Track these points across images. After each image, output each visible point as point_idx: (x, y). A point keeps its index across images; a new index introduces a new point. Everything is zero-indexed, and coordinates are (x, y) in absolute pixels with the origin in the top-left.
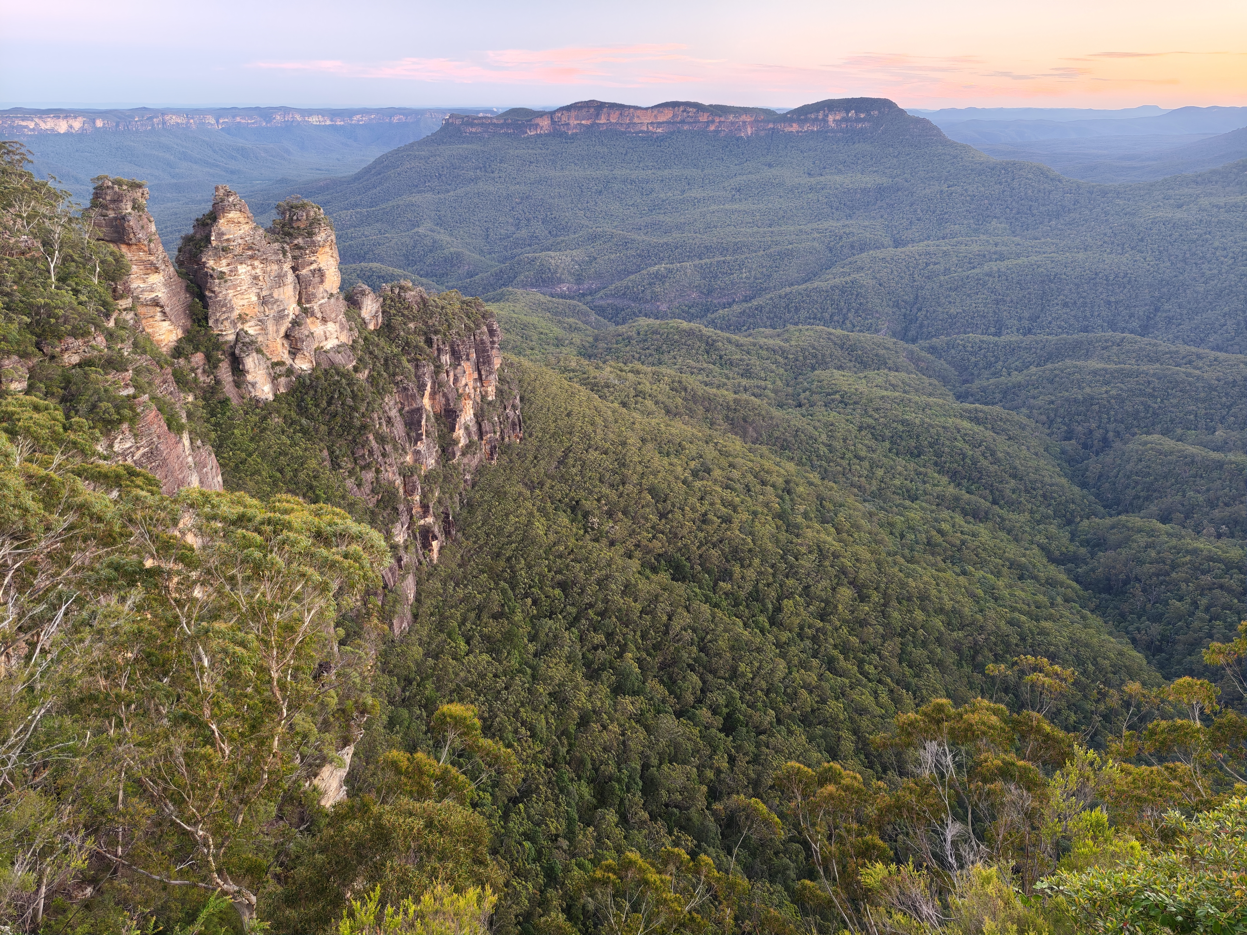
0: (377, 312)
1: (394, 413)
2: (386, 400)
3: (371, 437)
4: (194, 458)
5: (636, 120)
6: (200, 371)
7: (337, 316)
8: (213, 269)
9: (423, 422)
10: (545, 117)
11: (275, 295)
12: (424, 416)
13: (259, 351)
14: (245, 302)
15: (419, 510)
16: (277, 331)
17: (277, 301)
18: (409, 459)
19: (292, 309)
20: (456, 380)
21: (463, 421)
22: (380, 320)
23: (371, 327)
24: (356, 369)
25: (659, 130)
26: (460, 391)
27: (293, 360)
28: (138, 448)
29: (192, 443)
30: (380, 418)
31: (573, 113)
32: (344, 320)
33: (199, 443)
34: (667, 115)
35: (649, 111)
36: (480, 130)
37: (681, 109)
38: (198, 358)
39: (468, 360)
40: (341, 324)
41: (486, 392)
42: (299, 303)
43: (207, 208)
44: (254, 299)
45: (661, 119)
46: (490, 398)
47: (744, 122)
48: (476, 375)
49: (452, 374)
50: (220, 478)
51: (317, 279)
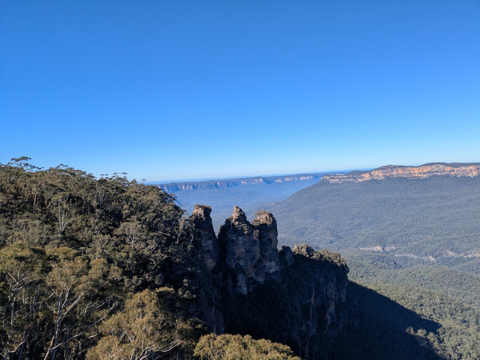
0: (292, 257)
1: (298, 305)
2: (295, 298)
3: (287, 316)
4: (215, 318)
5: (412, 172)
6: (221, 280)
7: (275, 259)
9: (311, 310)
10: (367, 174)
12: (311, 307)
13: (244, 273)
14: (240, 252)
16: (251, 264)
17: (252, 251)
18: (304, 328)
19: (258, 255)
20: (327, 291)
21: (329, 311)
22: (293, 261)
23: (289, 264)
24: (282, 283)
25: (425, 176)
26: (329, 296)
27: (257, 277)
28: (197, 312)
29: (215, 311)
30: (291, 307)
31: (380, 171)
32: (278, 260)
33: (218, 311)
34: (429, 169)
35: (419, 168)
36: (337, 180)
37: (436, 166)
38: (221, 275)
39: (332, 281)
41: (341, 297)
42: (261, 252)
44: (244, 250)
45: (425, 171)
46: (343, 301)
48: (336, 289)
49: (325, 288)
51: (269, 243)
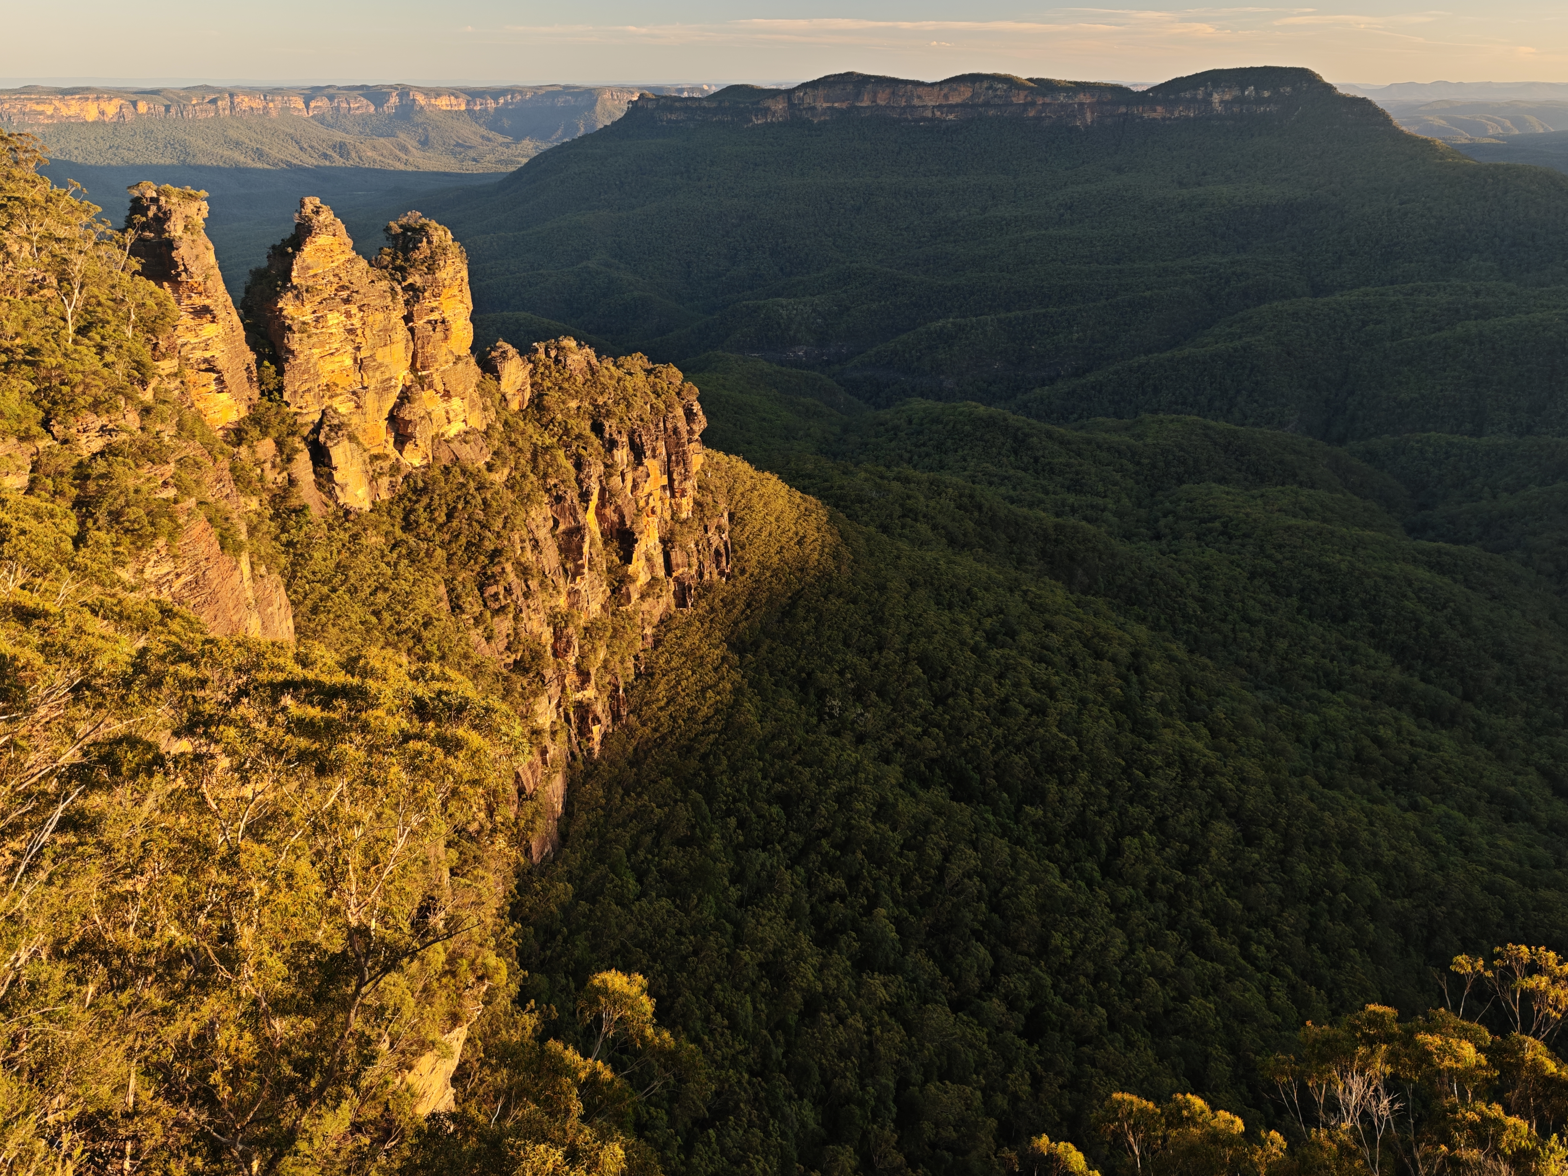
0: (524, 384)
1: (543, 534)
2: (533, 514)
3: (509, 567)
4: (255, 591)
5: (916, 102)
6: (268, 466)
7: (466, 389)
8: (292, 319)
9: (586, 549)
10: (780, 98)
11: (379, 358)
12: (587, 539)
13: (352, 438)
14: (335, 367)
15: (575, 678)
16: (379, 410)
17: (380, 365)
18: (562, 602)
19: (402, 375)
20: (635, 486)
21: (644, 548)
22: (528, 395)
23: (514, 406)
24: (490, 467)
25: (951, 117)
26: (642, 503)
27: (401, 453)
28: (178, 576)
29: (253, 569)
30: (523, 541)
31: (821, 92)
32: (476, 395)
33: (263, 570)
34: (964, 94)
35: (937, 89)
36: (682, 117)
37: (985, 84)
38: (267, 447)
39: (654, 457)
40: (472, 400)
41: (679, 506)
42: (413, 368)
43: (289, 231)
44: (349, 362)
45: (954, 100)
46: (684, 516)
47: (1081, 104)
48: (665, 481)
49: (629, 478)
50: (290, 623)
51: (439, 335)
